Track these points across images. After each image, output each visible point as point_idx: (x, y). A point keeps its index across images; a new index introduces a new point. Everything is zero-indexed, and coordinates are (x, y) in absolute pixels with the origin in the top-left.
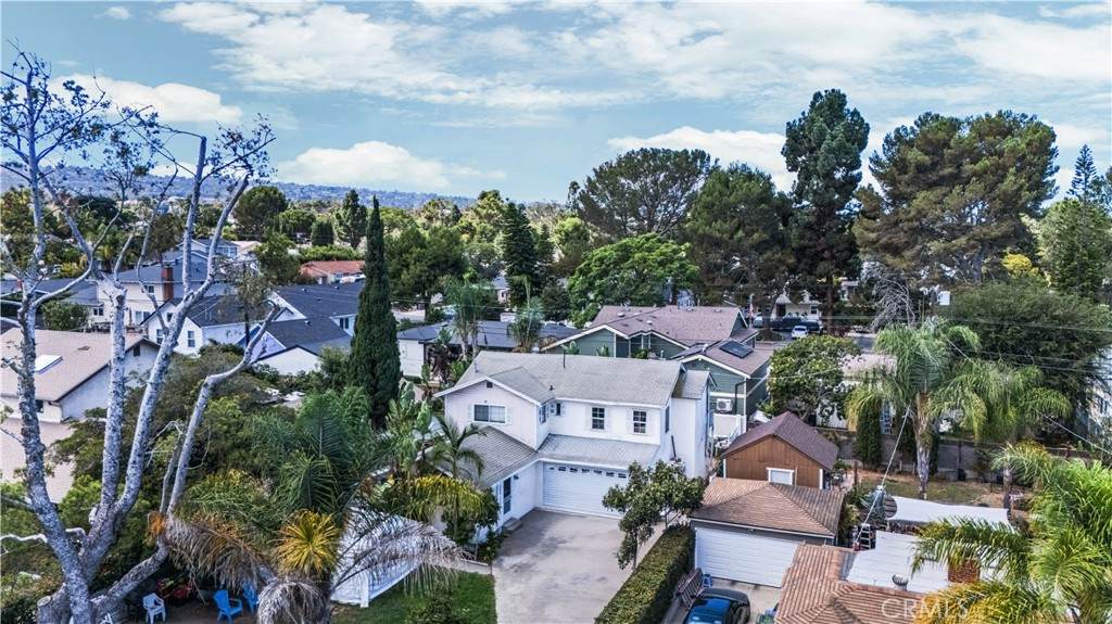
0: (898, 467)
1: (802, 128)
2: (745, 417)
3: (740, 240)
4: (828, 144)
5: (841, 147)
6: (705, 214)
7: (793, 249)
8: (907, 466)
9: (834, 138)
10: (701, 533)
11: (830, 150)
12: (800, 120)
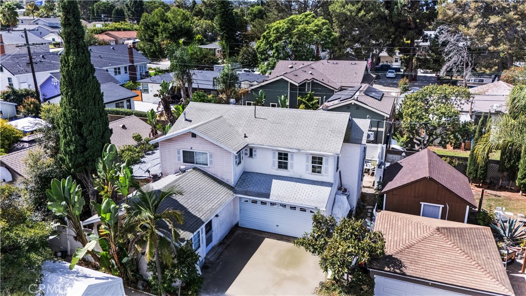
2: (384, 146)
3: (362, 16)
8: (505, 182)
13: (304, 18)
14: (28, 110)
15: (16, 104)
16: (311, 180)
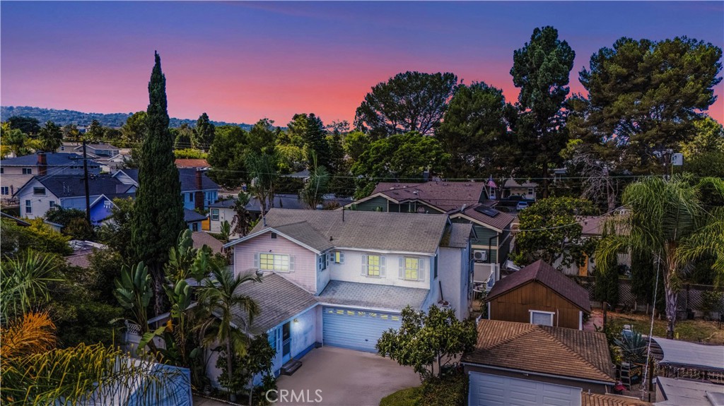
0: (633, 307)
1: (526, 54)
2: (498, 265)
3: (480, 136)
4: (545, 65)
5: (555, 66)
6: (454, 118)
7: (519, 144)
8: (641, 307)
9: (550, 60)
10: (474, 376)
11: (547, 69)
12: (524, 49)
13: (409, 138)
14: (76, 233)
15: (62, 226)
16: (405, 288)
